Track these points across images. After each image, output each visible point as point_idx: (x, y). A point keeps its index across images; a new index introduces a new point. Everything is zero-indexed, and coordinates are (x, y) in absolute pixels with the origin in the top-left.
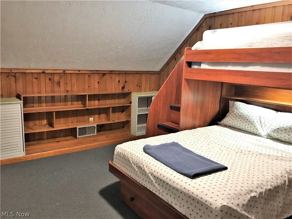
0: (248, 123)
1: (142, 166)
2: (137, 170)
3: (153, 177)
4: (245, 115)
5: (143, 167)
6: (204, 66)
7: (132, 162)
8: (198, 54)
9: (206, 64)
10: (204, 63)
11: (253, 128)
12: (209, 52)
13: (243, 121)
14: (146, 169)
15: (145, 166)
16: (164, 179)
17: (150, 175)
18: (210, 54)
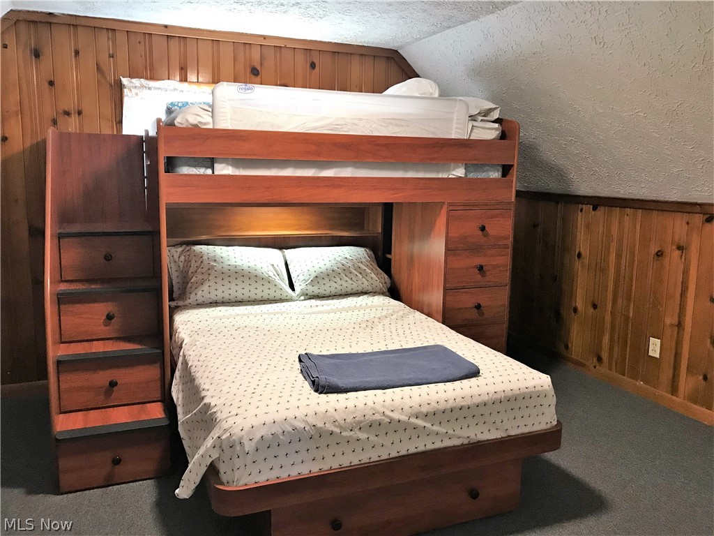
0: (260, 282)
1: (377, 417)
2: (363, 436)
3: (422, 419)
4: (245, 267)
5: (383, 418)
6: (223, 169)
7: (338, 430)
8: (208, 139)
9: (228, 164)
10: (225, 161)
11: (273, 289)
12: (241, 137)
13: (247, 281)
14: (396, 416)
15: (388, 413)
16: (450, 404)
17: (413, 420)
18: (244, 140)
